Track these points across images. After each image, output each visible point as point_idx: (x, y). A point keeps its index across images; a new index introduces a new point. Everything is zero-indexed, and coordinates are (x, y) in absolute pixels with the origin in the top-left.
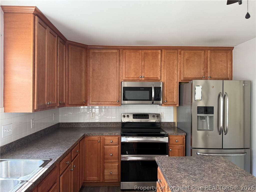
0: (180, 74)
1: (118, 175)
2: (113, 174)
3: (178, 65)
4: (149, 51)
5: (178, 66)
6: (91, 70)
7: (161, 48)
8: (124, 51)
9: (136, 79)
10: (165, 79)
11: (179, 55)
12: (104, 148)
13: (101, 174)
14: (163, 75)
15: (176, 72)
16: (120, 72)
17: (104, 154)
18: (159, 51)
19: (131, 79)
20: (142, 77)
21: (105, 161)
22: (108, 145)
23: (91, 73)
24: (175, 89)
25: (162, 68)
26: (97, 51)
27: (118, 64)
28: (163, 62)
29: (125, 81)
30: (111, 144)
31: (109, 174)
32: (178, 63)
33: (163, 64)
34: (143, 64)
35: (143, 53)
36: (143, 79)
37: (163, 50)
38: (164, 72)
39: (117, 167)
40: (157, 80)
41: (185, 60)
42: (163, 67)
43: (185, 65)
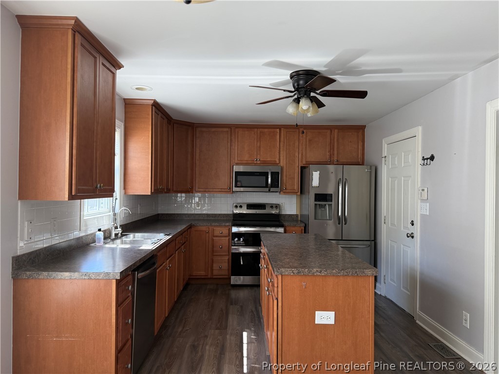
0: (302, 157)
1: (228, 270)
2: (223, 268)
3: (300, 146)
4: (266, 130)
5: (300, 148)
6: (198, 151)
7: (280, 127)
8: (237, 130)
9: (250, 162)
10: (285, 163)
11: (301, 135)
12: (213, 240)
13: (210, 269)
14: (282, 158)
15: (297, 154)
16: (232, 153)
17: (213, 246)
18: (278, 130)
19: (244, 162)
20: (257, 160)
21: (215, 254)
22: (217, 236)
23: (198, 155)
24: (296, 175)
25: (281, 150)
26: (204, 129)
27: (229, 144)
28: (282, 143)
29: (237, 164)
30: (220, 235)
31: (219, 268)
32: (300, 145)
33: (282, 145)
34: (258, 144)
35: (259, 132)
36: (259, 162)
37: (282, 129)
38: (283, 154)
39: (227, 261)
40: (275, 164)
41: (308, 140)
42: (282, 148)
43: (307, 147)
